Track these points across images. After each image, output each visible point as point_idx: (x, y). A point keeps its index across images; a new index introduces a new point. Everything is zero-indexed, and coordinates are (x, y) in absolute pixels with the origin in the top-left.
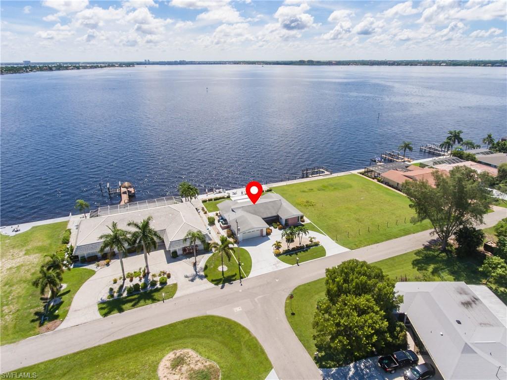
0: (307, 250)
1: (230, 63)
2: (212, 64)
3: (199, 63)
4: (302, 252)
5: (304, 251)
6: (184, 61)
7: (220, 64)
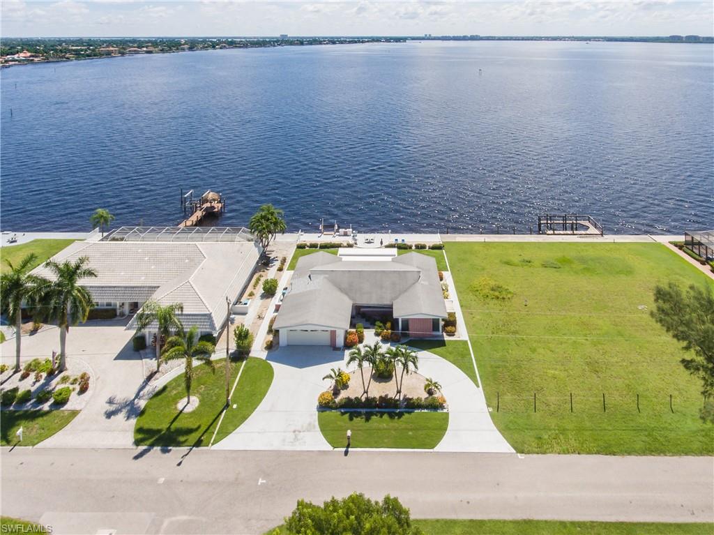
0: (400, 415)
1: (547, 39)
2: (519, 40)
3: (500, 39)
4: (386, 417)
5: (391, 416)
6: (477, 36)
7: (532, 40)
